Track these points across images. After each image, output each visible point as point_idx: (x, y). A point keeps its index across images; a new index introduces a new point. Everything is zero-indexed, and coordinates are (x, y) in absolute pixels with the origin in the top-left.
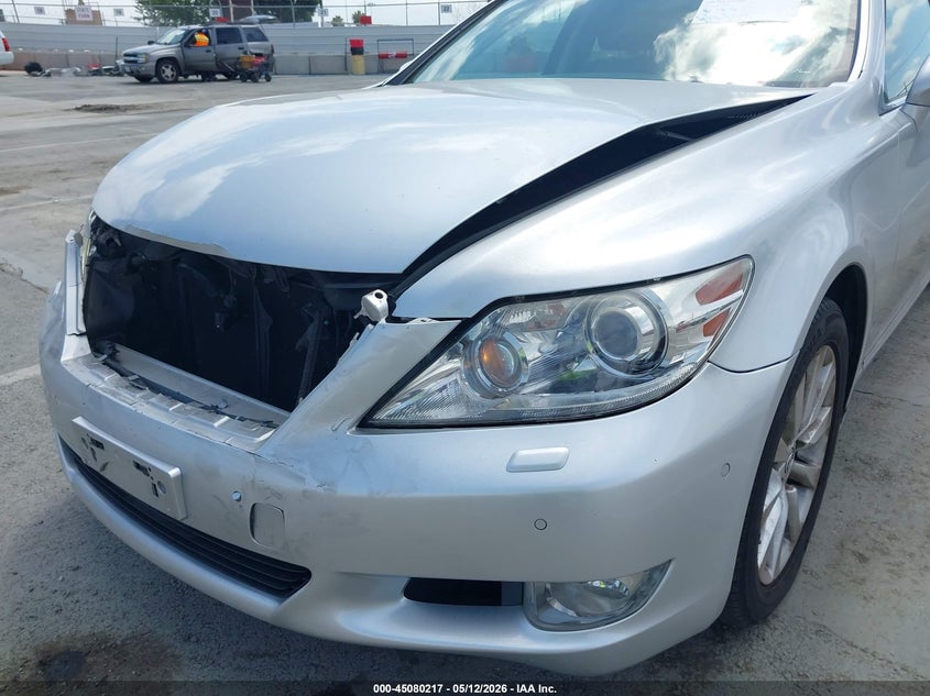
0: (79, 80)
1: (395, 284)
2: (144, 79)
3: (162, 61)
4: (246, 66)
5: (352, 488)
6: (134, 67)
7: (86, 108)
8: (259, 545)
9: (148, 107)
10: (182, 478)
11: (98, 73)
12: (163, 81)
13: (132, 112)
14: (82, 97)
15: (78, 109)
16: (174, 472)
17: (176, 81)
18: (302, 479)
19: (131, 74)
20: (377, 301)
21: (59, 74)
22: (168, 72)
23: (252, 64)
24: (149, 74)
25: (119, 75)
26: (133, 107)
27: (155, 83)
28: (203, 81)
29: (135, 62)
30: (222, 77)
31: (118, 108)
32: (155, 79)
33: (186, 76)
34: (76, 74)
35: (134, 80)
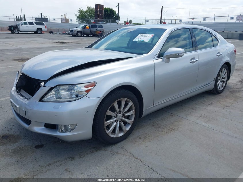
0: (60, 35)
1: (45, 82)
2: (74, 36)
3: (78, 32)
4: (97, 34)
5: (35, 109)
6: (72, 33)
7: (59, 42)
8: (26, 117)
9: (72, 43)
10: (19, 107)
11: (65, 34)
12: (78, 36)
13: (68, 44)
14: (59, 39)
15: (57, 42)
16: (18, 106)
17: (81, 36)
18: (30, 107)
19: (71, 34)
20: (42, 84)
21: (56, 33)
22: (79, 34)
23: (98, 33)
24: (75, 35)
25: (69, 34)
26: (69, 43)
27: (76, 37)
28: (87, 37)
29: (72, 32)
30: (91, 36)
31: (65, 42)
32: (76, 36)
33: (84, 35)
34: (60, 34)
35: (72, 36)
